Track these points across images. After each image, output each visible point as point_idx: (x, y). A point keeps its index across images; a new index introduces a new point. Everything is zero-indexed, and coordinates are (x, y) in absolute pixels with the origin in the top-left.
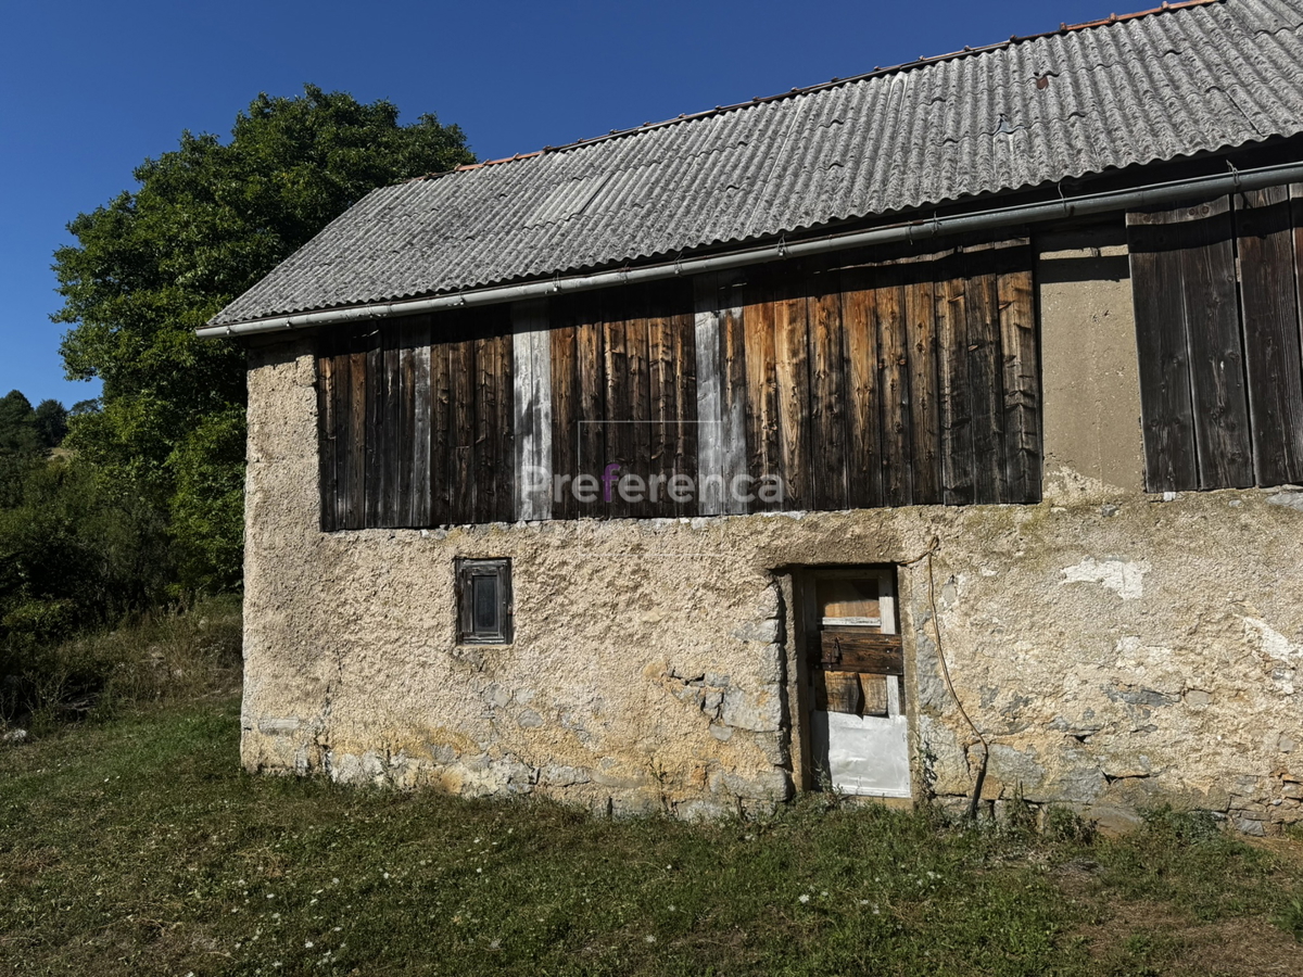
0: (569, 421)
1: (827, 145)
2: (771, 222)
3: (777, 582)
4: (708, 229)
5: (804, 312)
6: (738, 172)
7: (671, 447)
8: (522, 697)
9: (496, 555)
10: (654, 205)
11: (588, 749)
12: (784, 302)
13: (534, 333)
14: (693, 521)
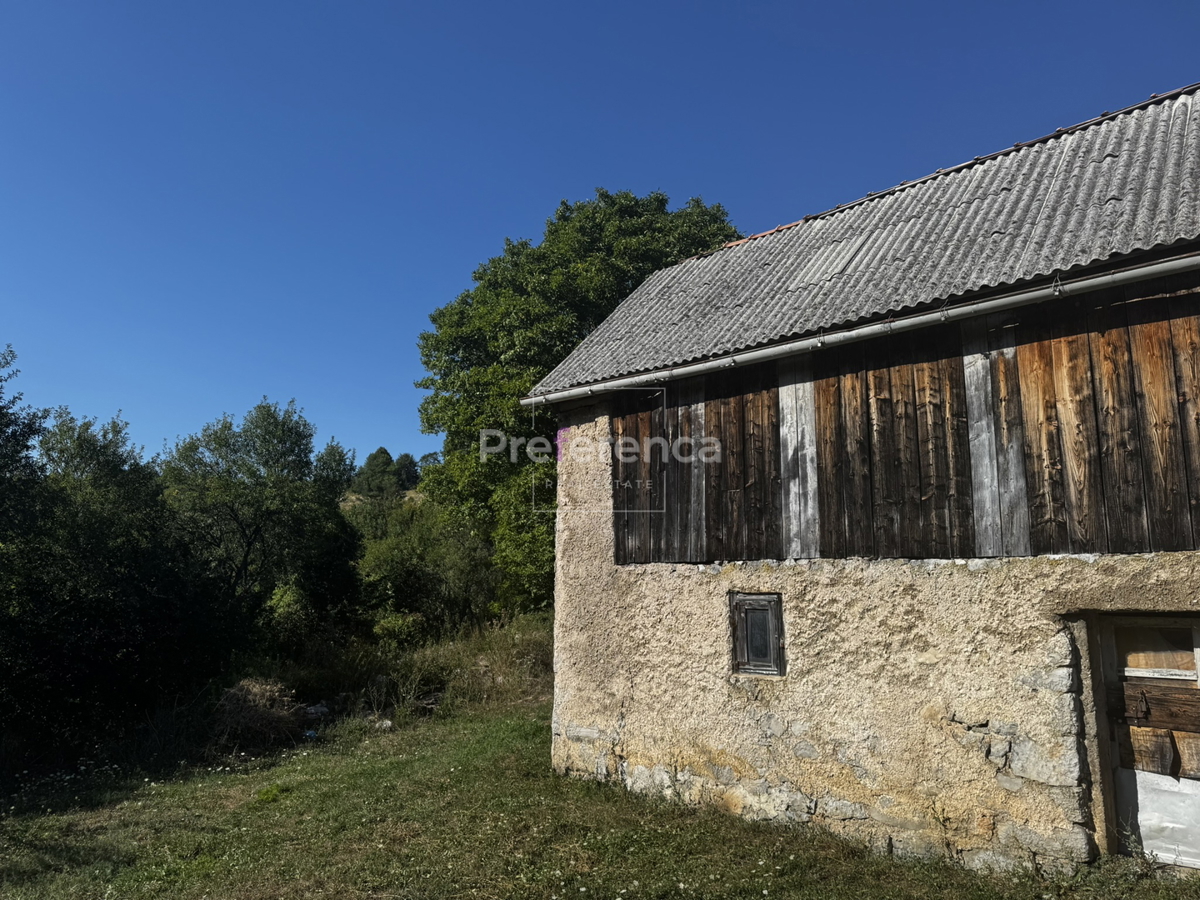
0: (835, 465)
1: (1101, 181)
2: (1043, 263)
3: (1069, 629)
4: (974, 275)
5: (1087, 348)
6: (1002, 217)
7: (942, 488)
8: (797, 729)
9: (767, 591)
10: (916, 258)
11: (865, 786)
12: (1062, 339)
13: (799, 386)
14: (970, 562)
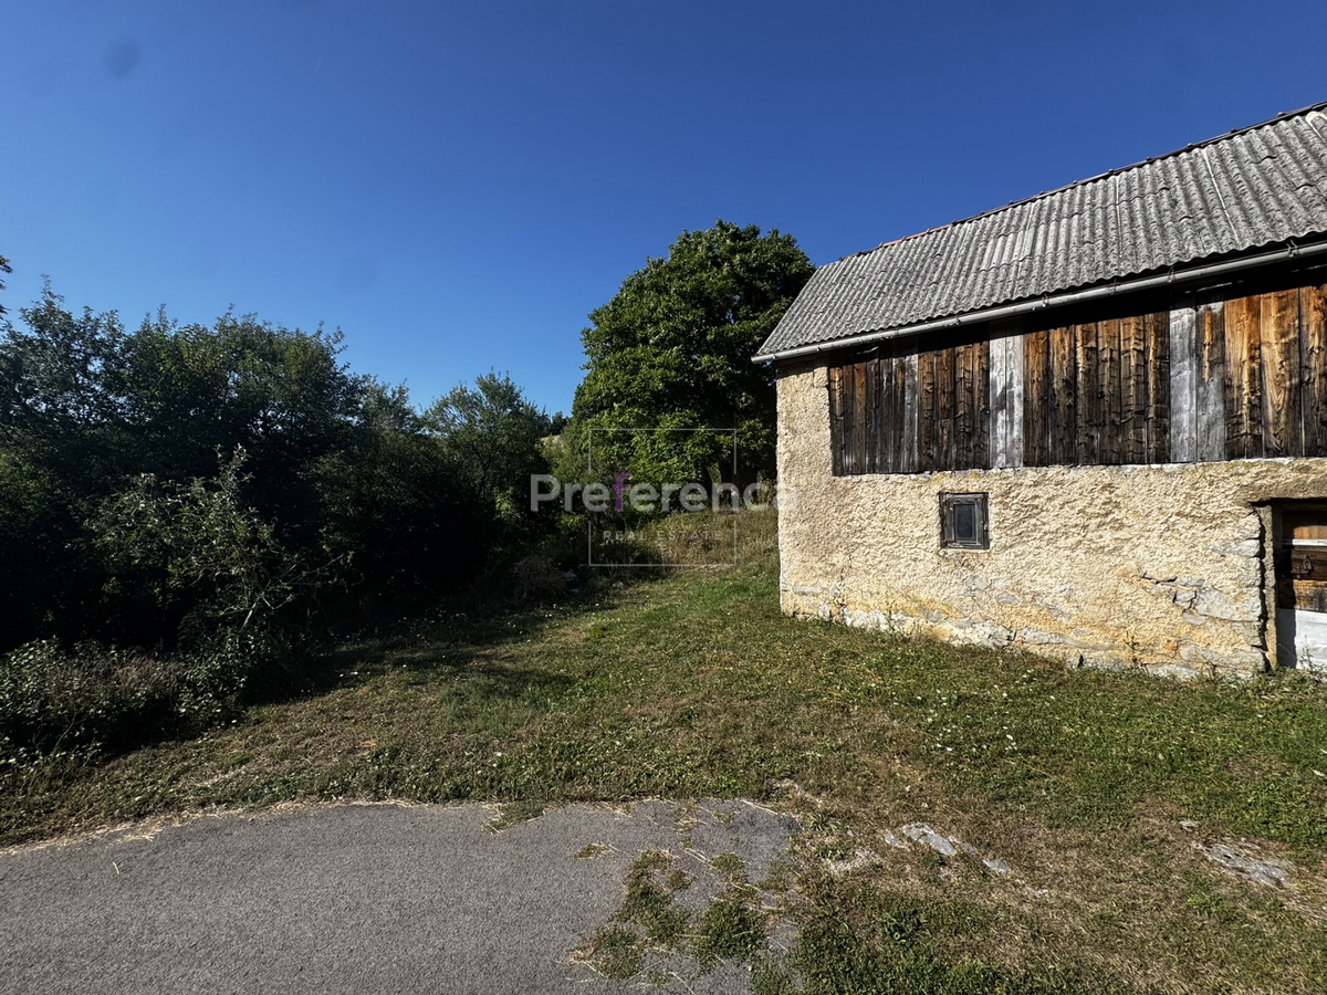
0: (1041, 399)
3: (1259, 512)
5: (1297, 301)
7: (1142, 413)
8: (999, 584)
9: (974, 491)
11: (1061, 622)
12: (1273, 294)
13: (1010, 339)
14: (1164, 466)
